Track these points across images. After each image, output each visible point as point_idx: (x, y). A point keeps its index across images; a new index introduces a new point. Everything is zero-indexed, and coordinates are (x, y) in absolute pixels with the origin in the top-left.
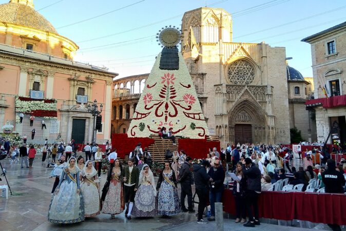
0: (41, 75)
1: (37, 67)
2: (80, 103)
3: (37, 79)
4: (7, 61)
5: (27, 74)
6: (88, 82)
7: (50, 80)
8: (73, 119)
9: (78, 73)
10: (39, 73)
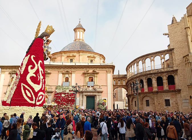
0: (68, 74)
1: (66, 70)
2: (89, 87)
3: (67, 76)
4: (53, 69)
5: (62, 74)
6: (94, 74)
7: (73, 75)
8: (87, 96)
9: (88, 69)
10: (68, 73)
